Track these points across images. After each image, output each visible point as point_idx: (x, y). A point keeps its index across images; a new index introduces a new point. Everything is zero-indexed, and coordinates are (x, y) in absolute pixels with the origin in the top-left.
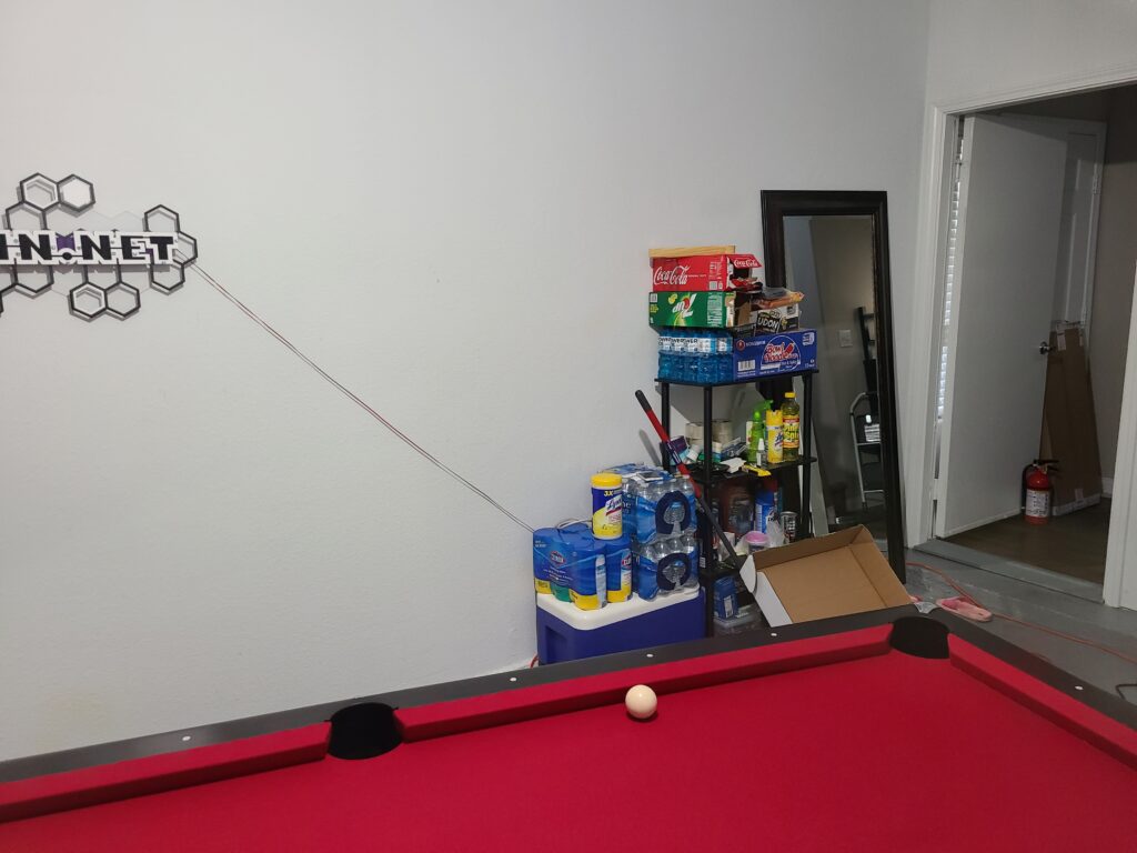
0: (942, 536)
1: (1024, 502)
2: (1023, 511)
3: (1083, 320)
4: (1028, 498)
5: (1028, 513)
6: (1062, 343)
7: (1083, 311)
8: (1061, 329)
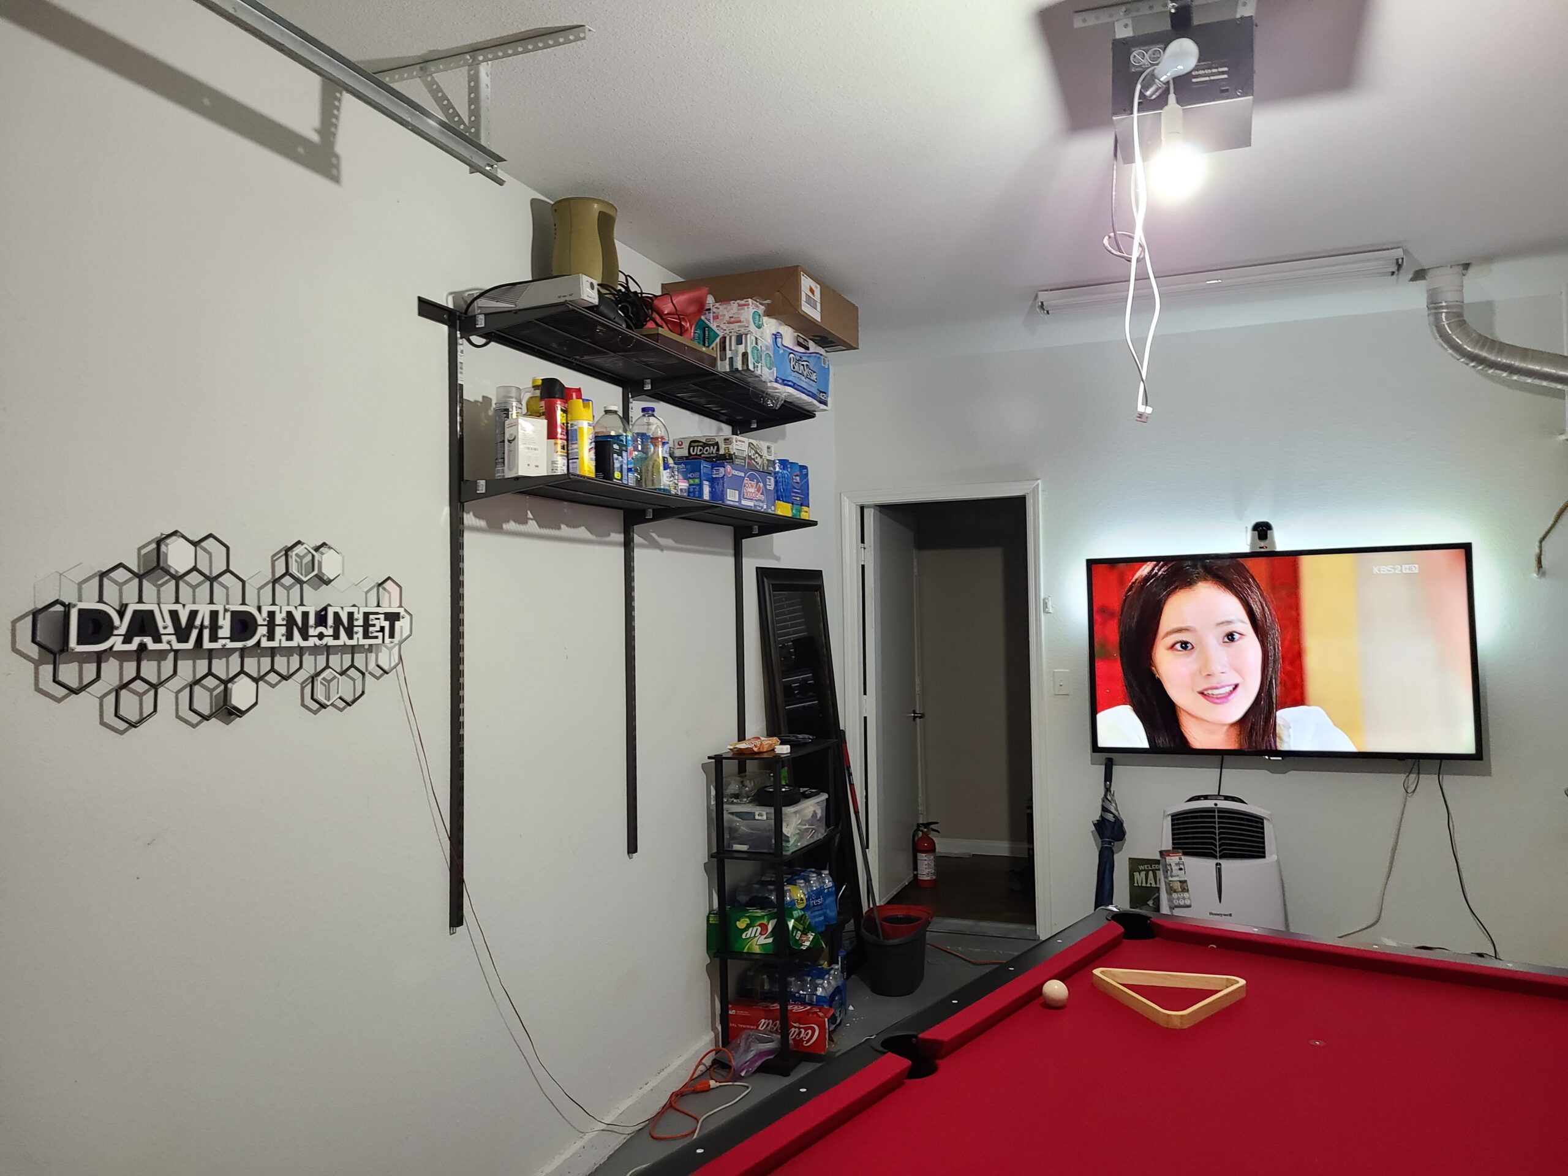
1: (915, 868)
2: (916, 876)
4: (919, 862)
5: (920, 877)
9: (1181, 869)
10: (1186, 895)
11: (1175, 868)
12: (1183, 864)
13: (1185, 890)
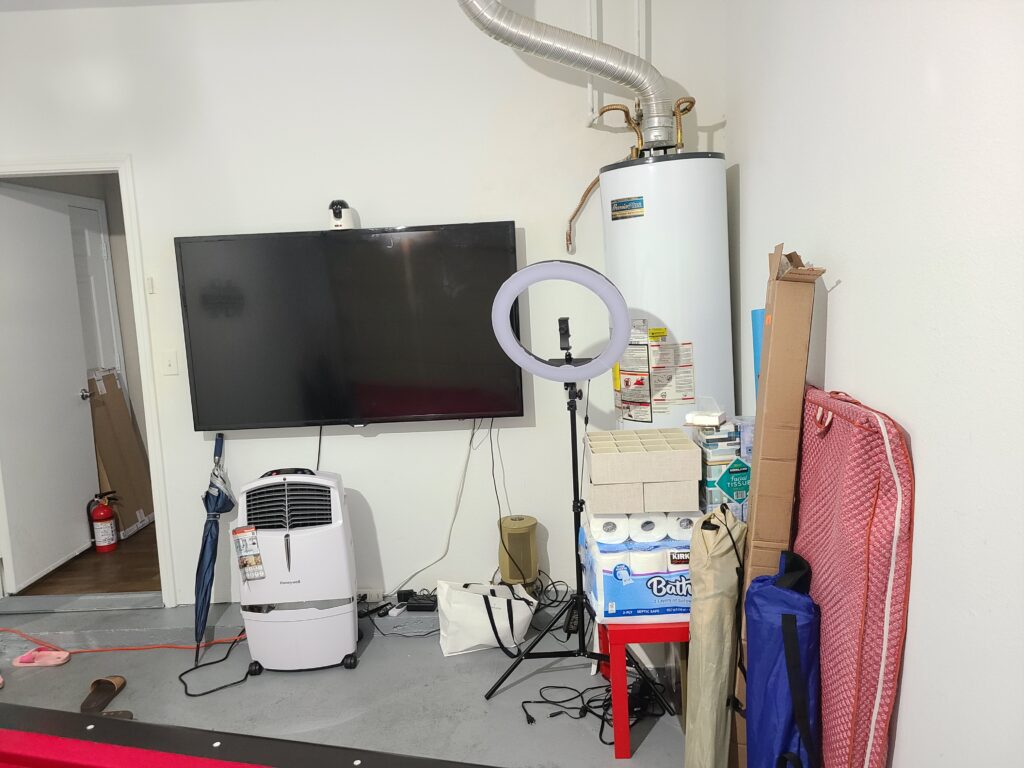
0: (14, 591)
1: (93, 535)
2: (94, 543)
3: (117, 366)
4: (96, 531)
5: (99, 544)
6: (101, 388)
7: (117, 359)
8: (98, 376)
9: (254, 544)
10: (260, 567)
11: (249, 543)
12: (256, 538)
13: (259, 563)
